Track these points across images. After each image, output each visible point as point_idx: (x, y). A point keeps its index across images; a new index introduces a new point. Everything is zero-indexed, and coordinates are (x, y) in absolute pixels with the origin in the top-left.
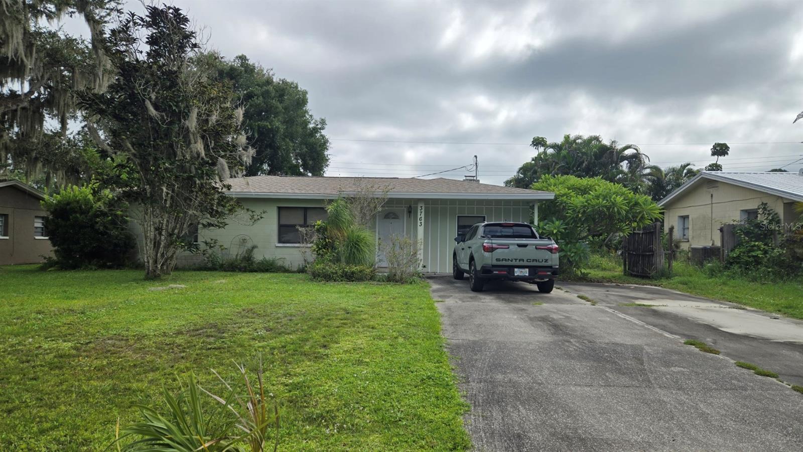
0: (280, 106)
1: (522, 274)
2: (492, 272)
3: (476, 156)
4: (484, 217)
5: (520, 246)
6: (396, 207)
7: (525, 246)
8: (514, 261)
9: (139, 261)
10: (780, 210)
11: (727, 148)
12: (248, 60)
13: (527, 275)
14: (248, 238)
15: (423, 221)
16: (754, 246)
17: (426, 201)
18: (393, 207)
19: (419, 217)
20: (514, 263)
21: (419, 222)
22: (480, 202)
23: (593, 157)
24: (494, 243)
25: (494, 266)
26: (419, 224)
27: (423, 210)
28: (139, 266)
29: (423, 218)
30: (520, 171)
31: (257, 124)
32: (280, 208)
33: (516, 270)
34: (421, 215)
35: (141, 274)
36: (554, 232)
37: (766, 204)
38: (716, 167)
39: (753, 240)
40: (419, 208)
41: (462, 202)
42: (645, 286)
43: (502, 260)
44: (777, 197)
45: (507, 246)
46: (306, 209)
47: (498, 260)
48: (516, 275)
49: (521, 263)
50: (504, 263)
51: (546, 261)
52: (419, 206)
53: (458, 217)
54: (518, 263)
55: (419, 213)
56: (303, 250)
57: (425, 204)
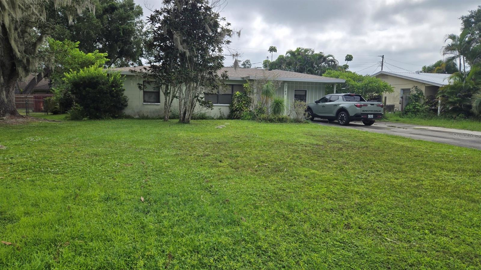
1: (370, 117)
2: (361, 116)
4: (306, 91)
5: (371, 105)
7: (373, 105)
9: (125, 114)
10: (423, 89)
11: (352, 57)
13: (373, 117)
15: (286, 93)
17: (288, 82)
19: (285, 90)
24: (362, 104)
25: (362, 114)
26: (285, 94)
27: (287, 87)
29: (287, 91)
33: (369, 115)
34: (286, 89)
37: (417, 87)
38: (346, 67)
40: (285, 86)
41: (296, 82)
44: (422, 83)
45: (367, 105)
46: (233, 85)
47: (363, 111)
49: (371, 112)
50: (365, 112)
51: (380, 111)
52: (285, 84)
53: (295, 90)
54: (369, 112)
56: (219, 107)
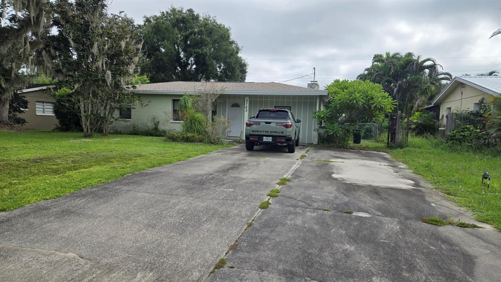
0: (208, 39)
1: (268, 140)
3: (314, 68)
4: (291, 107)
5: (266, 123)
6: (238, 100)
7: (270, 123)
8: (262, 132)
12: (194, 12)
13: (271, 141)
14: (156, 117)
15: (248, 109)
16: (466, 128)
17: (250, 96)
18: (236, 100)
19: (245, 106)
20: (262, 133)
21: (245, 109)
22: (289, 97)
23: (398, 67)
24: (252, 121)
25: (251, 135)
27: (248, 102)
28: (82, 130)
29: (248, 107)
30: (358, 78)
31: (193, 51)
32: (174, 100)
33: (264, 137)
35: (82, 134)
36: (322, 116)
39: (468, 124)
40: (246, 101)
41: (277, 97)
42: (380, 153)
43: (256, 131)
45: (259, 123)
47: (253, 131)
48: (264, 140)
49: (267, 134)
50: (257, 133)
51: (282, 133)
52: (246, 99)
53: (275, 106)
54: (265, 133)
55: (246, 104)
57: (249, 98)
